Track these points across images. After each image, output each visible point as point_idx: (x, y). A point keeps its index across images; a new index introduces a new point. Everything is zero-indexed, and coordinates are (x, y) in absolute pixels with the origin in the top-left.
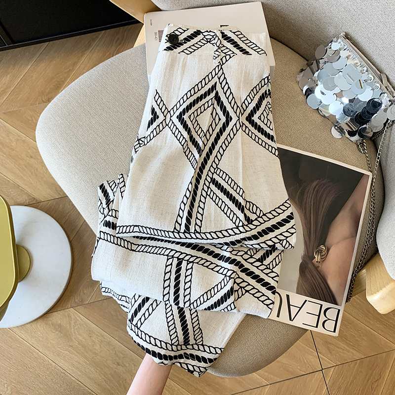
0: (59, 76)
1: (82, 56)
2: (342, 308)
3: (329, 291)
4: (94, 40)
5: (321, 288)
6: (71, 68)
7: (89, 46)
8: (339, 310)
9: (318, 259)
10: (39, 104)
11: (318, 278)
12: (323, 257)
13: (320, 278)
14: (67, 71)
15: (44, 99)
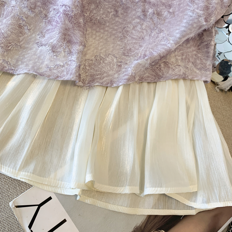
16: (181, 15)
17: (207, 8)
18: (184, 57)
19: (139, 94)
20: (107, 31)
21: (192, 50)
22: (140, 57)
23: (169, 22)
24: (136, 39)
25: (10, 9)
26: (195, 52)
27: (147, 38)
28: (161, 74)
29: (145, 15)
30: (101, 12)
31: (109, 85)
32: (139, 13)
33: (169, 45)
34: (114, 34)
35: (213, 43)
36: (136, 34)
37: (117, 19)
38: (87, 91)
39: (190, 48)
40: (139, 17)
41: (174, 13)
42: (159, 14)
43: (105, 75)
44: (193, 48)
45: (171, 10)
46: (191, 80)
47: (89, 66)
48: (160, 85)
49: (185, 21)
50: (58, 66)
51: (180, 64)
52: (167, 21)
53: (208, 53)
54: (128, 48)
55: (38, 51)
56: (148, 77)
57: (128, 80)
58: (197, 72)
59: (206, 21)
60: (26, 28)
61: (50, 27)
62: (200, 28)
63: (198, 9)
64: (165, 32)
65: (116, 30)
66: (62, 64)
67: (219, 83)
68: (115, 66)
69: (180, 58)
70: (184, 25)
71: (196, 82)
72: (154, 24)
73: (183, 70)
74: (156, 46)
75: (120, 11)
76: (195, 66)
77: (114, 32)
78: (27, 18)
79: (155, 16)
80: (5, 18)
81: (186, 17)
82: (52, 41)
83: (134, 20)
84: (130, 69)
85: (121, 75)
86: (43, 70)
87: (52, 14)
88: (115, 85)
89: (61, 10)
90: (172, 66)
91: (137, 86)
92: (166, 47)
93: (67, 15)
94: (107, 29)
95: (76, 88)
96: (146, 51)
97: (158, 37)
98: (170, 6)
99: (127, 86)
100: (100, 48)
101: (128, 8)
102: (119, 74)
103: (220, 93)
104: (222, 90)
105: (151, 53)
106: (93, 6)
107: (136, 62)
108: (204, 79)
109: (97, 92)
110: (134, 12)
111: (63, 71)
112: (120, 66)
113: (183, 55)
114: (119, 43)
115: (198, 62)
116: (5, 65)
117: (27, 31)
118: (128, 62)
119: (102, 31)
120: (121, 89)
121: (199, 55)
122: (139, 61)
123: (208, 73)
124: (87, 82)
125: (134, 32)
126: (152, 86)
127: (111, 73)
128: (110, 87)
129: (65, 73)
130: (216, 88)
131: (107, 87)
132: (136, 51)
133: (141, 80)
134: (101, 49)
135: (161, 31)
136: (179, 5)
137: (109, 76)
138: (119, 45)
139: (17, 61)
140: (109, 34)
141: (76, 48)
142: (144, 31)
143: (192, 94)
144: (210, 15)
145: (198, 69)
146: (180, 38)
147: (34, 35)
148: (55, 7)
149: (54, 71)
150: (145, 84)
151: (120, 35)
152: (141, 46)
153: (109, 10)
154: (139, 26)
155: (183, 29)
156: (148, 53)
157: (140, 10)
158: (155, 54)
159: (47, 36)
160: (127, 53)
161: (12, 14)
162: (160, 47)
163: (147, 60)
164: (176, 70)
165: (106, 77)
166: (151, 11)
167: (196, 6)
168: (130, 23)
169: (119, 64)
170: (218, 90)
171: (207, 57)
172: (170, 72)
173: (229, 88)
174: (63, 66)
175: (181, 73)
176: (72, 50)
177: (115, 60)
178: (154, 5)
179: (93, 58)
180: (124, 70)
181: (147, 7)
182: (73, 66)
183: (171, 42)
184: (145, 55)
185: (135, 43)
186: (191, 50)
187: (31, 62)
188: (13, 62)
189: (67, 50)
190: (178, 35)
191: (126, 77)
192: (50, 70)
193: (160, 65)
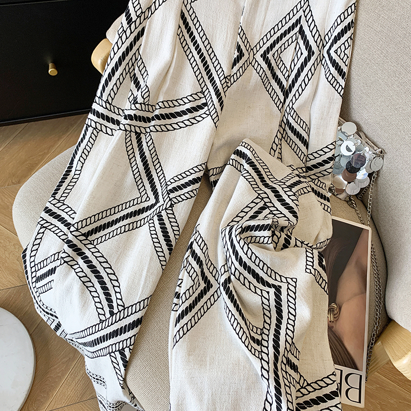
0: (33, 158)
1: (58, 140)
2: (363, 374)
3: (347, 353)
4: (72, 125)
5: (338, 350)
6: (46, 151)
7: (67, 131)
8: (361, 376)
9: (331, 319)
10: (8, 185)
11: (334, 340)
12: (336, 316)
13: (336, 340)
14: (41, 153)
15: (13, 181)
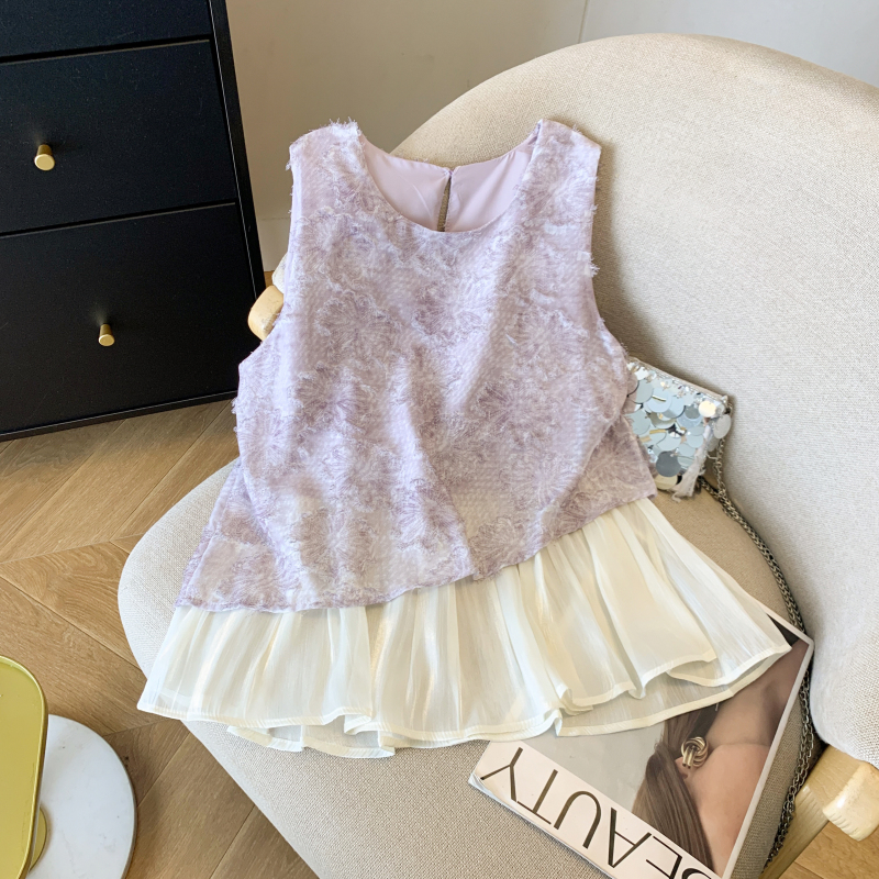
9: (686, 761)
12: (698, 760)
16: (569, 423)
17: (600, 399)
18: (601, 475)
19: (566, 555)
20: (479, 487)
21: (608, 459)
22: (542, 503)
23: (559, 439)
24: (524, 481)
25: (338, 516)
26: (613, 461)
27: (538, 473)
28: (581, 514)
29: (521, 444)
30: (461, 466)
31: (519, 560)
32: (512, 444)
33: (574, 471)
34: (490, 488)
35: (633, 438)
36: (520, 475)
37: (485, 465)
38: (493, 583)
39: (603, 457)
40: (514, 450)
41: (558, 424)
42: (539, 435)
43: (506, 548)
44: (609, 456)
45: (553, 423)
46: (628, 504)
47: (478, 546)
48: (589, 530)
49: (579, 429)
50: (442, 565)
51: (601, 488)
52: (554, 438)
53: (633, 453)
54: (519, 498)
55: (404, 556)
56: (566, 525)
57: (544, 541)
58: (632, 487)
59: (607, 416)
60: (370, 532)
61: (402, 517)
62: (604, 428)
63: (588, 407)
64: (560, 454)
65: (490, 480)
66: (446, 559)
67: (675, 489)
68: (514, 531)
69: (596, 479)
70: (581, 435)
71: (638, 503)
72: (539, 450)
73: (610, 496)
74: (556, 478)
75: (485, 453)
76: (625, 480)
77: (489, 485)
78: (366, 518)
79: (536, 439)
80: (338, 530)
81: (578, 423)
82: (418, 534)
83: (508, 456)
84: (538, 523)
85: (529, 540)
86: (426, 578)
87: (396, 498)
88: (527, 557)
89: (413, 488)
90: (592, 496)
91: (557, 544)
92: (570, 475)
93: (424, 491)
94: (476, 485)
95: (475, 585)
96: (546, 491)
97: (552, 466)
98: (549, 418)
99: (544, 551)
100: (480, 515)
101: (494, 445)
102: (525, 539)
103: (685, 503)
104: (685, 498)
105: (554, 492)
106: (446, 463)
107: (541, 512)
108: (646, 494)
109: (508, 577)
110: (504, 447)
111: (452, 568)
112: (520, 527)
113: (598, 472)
114: (501, 496)
115: (625, 472)
116: (369, 594)
117: (373, 536)
118: (529, 517)
119: (472, 490)
120: (538, 558)
121: (622, 462)
122: (545, 509)
123: (648, 482)
124: (486, 570)
125: (515, 472)
126: (577, 535)
127: (512, 542)
128: (522, 561)
129: (457, 569)
130: (673, 497)
131: (517, 565)
132: (532, 498)
133: (559, 534)
134: (482, 516)
135: (553, 456)
136: (560, 411)
137: (511, 548)
138: (504, 499)
139: (381, 582)
140: (484, 491)
141: (455, 530)
142: (530, 465)
143: (640, 523)
144: (608, 406)
145: (631, 483)
146: (584, 455)
147: (384, 538)
148: (397, 487)
149: (441, 573)
150: (567, 538)
151: (500, 484)
152: (535, 488)
153: (470, 459)
154: (520, 462)
155: (582, 441)
156: (549, 493)
157: (511, 440)
158: (561, 490)
159: (405, 530)
160: (521, 505)
161: (346, 522)
162: (562, 478)
163: (555, 504)
164: (601, 499)
165: (510, 550)
166: (526, 435)
167: (584, 404)
168: (505, 462)
169: (518, 525)
170: (679, 500)
171: (635, 459)
172: (593, 505)
173: (692, 490)
174: (449, 561)
175: (610, 500)
176: (451, 534)
177: (509, 522)
178: (527, 426)
179: (477, 532)
180: (529, 530)
181: (519, 432)
182: (464, 554)
183: (575, 465)
184: (548, 499)
185: (525, 487)
186: (606, 460)
187: (402, 575)
188: (376, 586)
189: (444, 537)
190: (580, 453)
191: (539, 538)
192: (434, 574)
193: (574, 502)
